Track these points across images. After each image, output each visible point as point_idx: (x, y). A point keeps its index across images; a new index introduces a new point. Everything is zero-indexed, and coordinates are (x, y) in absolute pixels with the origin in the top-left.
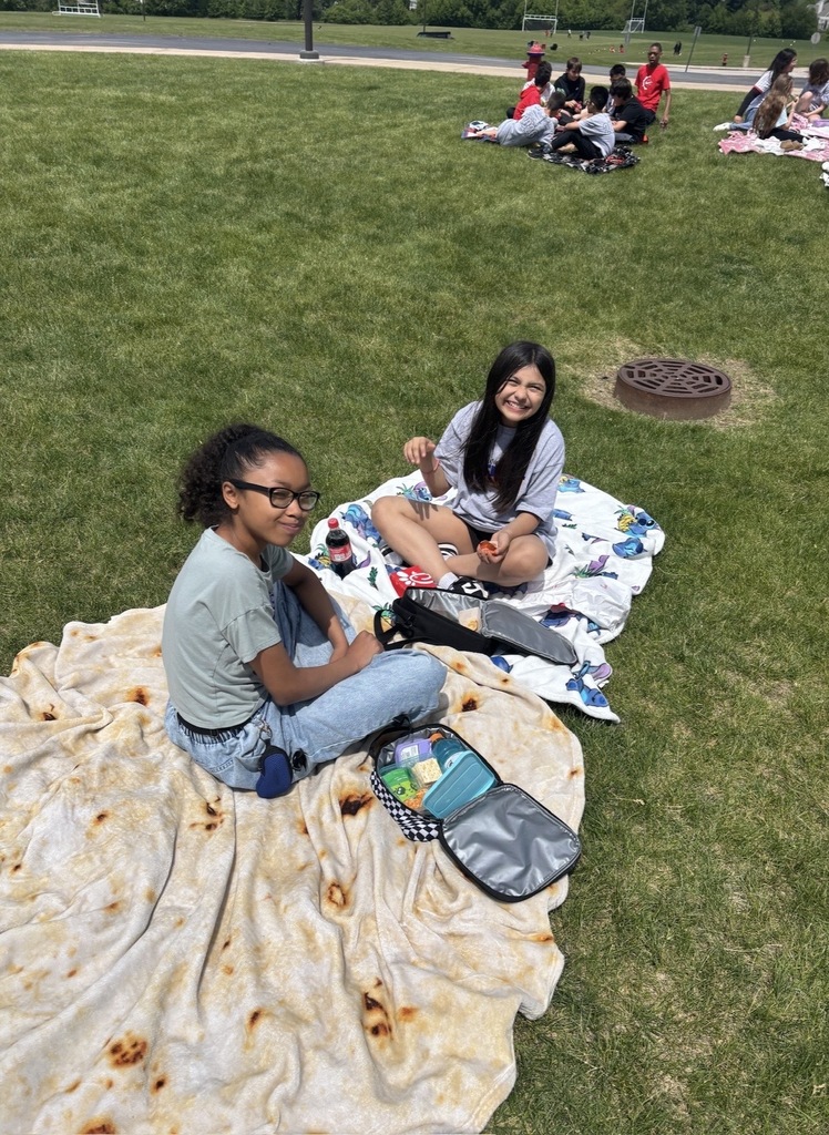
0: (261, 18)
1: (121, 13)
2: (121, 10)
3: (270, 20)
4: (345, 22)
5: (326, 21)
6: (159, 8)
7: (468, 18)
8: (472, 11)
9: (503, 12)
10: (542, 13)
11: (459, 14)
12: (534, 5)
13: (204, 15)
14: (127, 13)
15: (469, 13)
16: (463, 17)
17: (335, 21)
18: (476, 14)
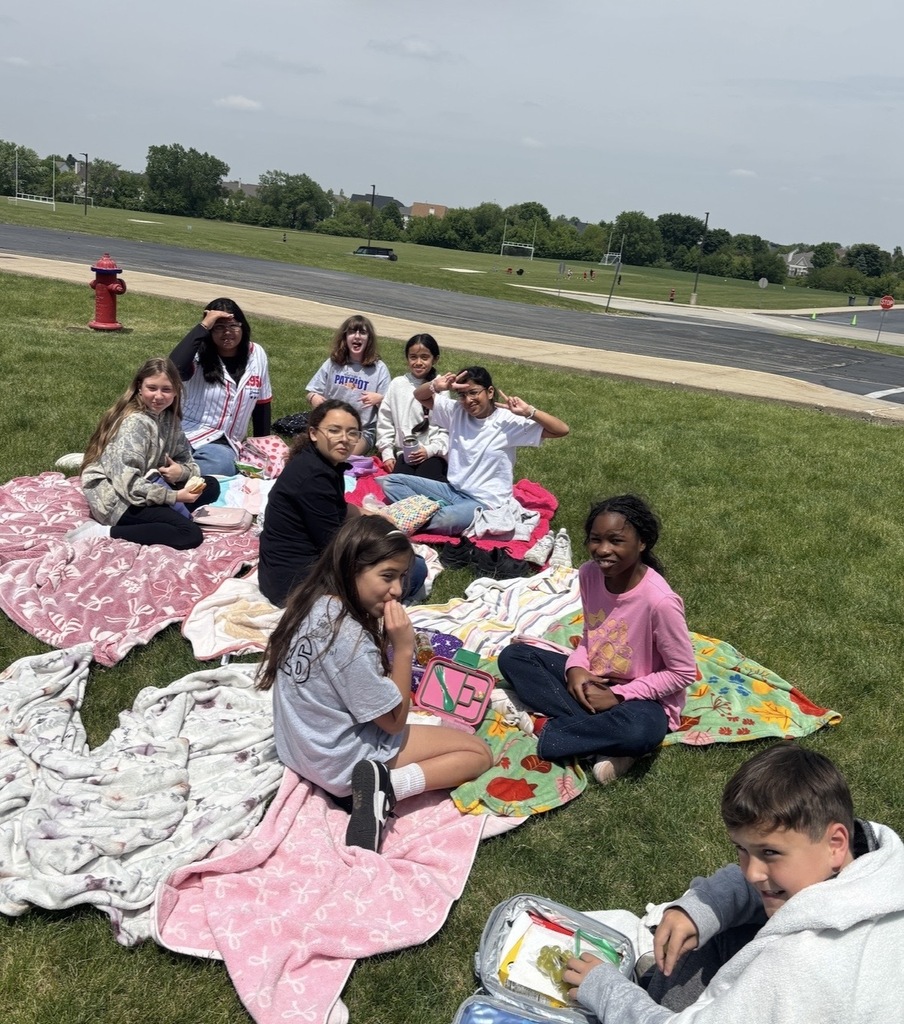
0: (255, 222)
1: (119, 208)
2: (120, 205)
3: (264, 226)
4: (336, 234)
5: (318, 232)
7: (455, 241)
8: (459, 234)
9: (489, 238)
11: (447, 237)
12: (518, 235)
14: (124, 207)
15: (456, 236)
16: (450, 240)
17: (327, 232)
18: (463, 238)
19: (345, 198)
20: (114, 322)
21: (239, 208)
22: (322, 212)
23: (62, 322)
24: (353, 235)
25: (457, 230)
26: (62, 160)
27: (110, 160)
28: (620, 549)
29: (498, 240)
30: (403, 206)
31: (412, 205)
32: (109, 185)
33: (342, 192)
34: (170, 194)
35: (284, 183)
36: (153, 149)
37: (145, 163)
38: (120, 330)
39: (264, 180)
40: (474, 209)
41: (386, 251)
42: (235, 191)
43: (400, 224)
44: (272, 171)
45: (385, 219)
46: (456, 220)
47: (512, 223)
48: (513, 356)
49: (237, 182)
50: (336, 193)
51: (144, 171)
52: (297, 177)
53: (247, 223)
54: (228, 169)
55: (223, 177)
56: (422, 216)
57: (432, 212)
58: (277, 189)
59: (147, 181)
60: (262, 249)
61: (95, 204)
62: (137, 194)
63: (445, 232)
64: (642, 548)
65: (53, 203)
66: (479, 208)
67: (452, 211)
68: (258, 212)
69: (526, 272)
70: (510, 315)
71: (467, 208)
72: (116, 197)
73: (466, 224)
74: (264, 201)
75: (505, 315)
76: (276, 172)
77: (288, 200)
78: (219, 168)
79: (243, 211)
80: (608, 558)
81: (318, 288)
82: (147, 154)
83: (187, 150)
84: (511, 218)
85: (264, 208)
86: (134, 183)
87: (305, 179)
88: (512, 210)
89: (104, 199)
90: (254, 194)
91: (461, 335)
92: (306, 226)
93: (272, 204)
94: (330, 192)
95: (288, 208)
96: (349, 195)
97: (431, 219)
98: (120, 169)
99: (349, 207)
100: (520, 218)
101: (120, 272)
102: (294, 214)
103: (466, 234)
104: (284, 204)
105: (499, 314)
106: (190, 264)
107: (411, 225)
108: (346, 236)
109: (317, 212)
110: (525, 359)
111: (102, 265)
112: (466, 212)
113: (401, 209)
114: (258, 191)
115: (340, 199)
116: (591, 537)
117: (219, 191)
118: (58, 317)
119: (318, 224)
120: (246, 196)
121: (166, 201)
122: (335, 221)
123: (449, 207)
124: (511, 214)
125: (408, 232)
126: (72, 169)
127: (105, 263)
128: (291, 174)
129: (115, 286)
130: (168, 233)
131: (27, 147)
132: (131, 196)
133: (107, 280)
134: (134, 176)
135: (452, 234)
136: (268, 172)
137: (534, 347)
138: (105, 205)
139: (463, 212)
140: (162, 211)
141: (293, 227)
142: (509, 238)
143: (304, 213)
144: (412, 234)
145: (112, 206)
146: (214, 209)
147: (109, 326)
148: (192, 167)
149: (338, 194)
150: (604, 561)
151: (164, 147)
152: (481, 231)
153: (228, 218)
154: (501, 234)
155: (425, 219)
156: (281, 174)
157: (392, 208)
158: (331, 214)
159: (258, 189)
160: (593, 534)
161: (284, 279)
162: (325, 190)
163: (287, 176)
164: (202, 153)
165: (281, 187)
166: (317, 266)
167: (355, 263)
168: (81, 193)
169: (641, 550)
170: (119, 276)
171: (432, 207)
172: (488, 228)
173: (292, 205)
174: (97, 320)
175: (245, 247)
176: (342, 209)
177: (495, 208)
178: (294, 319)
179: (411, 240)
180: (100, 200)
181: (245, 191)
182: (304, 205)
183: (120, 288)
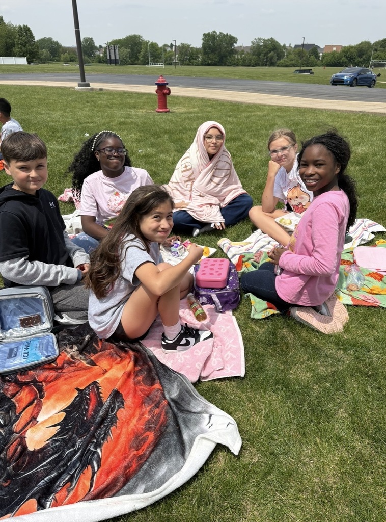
0: (249, 65)
1: (191, 65)
2: (191, 64)
3: (253, 66)
4: (286, 66)
5: (278, 66)
6: (206, 63)
7: (346, 62)
8: (348, 59)
9: (364, 59)
10: (383, 59)
11: (341, 61)
12: (379, 56)
13: (225, 65)
14: (193, 65)
15: (346, 60)
16: (343, 62)
17: (282, 66)
18: (350, 60)
19: (291, 47)
20: (166, 108)
21: (242, 59)
22: (280, 56)
23: (145, 110)
24: (294, 66)
25: (347, 57)
26: (168, 46)
27: (187, 43)
28: (320, 171)
29: (369, 60)
30: (319, 48)
31: (324, 47)
32: (187, 55)
33: (290, 45)
34: (211, 56)
35: (262, 44)
36: (205, 35)
37: (201, 42)
38: (169, 111)
39: (253, 43)
40: (357, 45)
41: (309, 71)
42: (240, 51)
43: (317, 57)
44: (257, 38)
45: (310, 56)
46: (347, 52)
47: (376, 50)
48: (360, 110)
49: (241, 46)
50: (287, 45)
51: (201, 46)
52: (269, 40)
53: (245, 66)
54: (237, 40)
55: (235, 44)
56: (329, 52)
57: (334, 49)
58: (259, 47)
59: (202, 51)
60: (248, 75)
61: (181, 65)
62: (198, 57)
63: (341, 59)
64: (338, 171)
65: (163, 66)
66: (359, 45)
67: (345, 47)
68: (250, 60)
69: (382, 74)
70: (366, 93)
71: (353, 45)
72: (189, 60)
73: (352, 53)
74: (253, 54)
75: (364, 93)
76: (259, 38)
77: (264, 52)
78: (233, 40)
79: (244, 60)
80: (312, 178)
81: (268, 89)
82: (202, 38)
83: (218, 33)
84: (376, 48)
85: (253, 58)
86: (197, 53)
87: (272, 40)
88: (377, 44)
89: (185, 62)
90: (249, 51)
91: (334, 102)
92: (272, 64)
93: (257, 55)
94: (284, 45)
95: (264, 56)
96: (293, 46)
97: (334, 53)
98: (191, 46)
99: (293, 52)
100: (381, 47)
101: (167, 84)
102: (267, 59)
103: (351, 59)
104: (262, 54)
105: (360, 93)
106: (212, 84)
107: (323, 57)
108: (291, 67)
109: (278, 57)
110: (367, 111)
111: (159, 81)
112: (352, 47)
113: (319, 50)
114: (250, 49)
115: (289, 49)
116: (302, 163)
117: (234, 52)
118: (144, 108)
119: (278, 62)
120: (245, 52)
121: (210, 59)
122: (286, 60)
123: (343, 46)
124: (376, 45)
125: (322, 61)
126: (172, 49)
127: (160, 80)
128: (266, 39)
129: (165, 91)
130: (207, 73)
131: (154, 42)
132: (196, 59)
133: (163, 89)
134: (197, 49)
135: (344, 59)
136: (255, 39)
137: (374, 105)
138: (185, 65)
139: (351, 47)
140: (209, 65)
141: (266, 65)
142: (374, 59)
143: (272, 58)
144: (324, 62)
145: (188, 65)
146: (231, 61)
147: (164, 110)
148: (221, 41)
149: (288, 46)
150: (309, 180)
151: (209, 33)
152: (360, 56)
153: (237, 65)
154: (370, 57)
155: (331, 53)
156: (261, 39)
157: (314, 49)
158: (284, 56)
159: (250, 48)
160: (303, 161)
161: (253, 87)
162: (282, 44)
163: (264, 40)
164: (225, 34)
165: (261, 46)
166: (273, 80)
167: (291, 77)
168: (175, 60)
169: (337, 172)
170: (167, 87)
171: (335, 46)
172: (363, 54)
173: (266, 54)
174: (159, 108)
175: (240, 75)
176: (289, 53)
177: (368, 43)
178: (250, 102)
179: (323, 65)
180: (183, 62)
181: (244, 50)
182: (272, 53)
183: (167, 92)
